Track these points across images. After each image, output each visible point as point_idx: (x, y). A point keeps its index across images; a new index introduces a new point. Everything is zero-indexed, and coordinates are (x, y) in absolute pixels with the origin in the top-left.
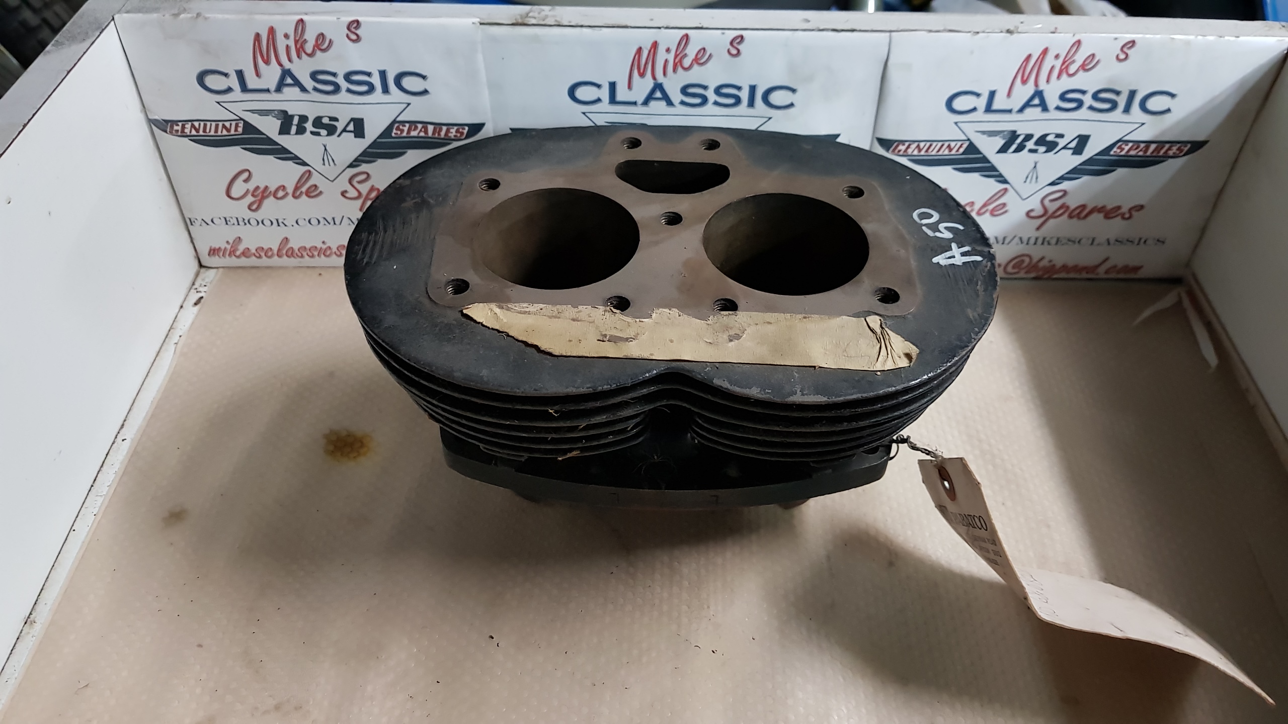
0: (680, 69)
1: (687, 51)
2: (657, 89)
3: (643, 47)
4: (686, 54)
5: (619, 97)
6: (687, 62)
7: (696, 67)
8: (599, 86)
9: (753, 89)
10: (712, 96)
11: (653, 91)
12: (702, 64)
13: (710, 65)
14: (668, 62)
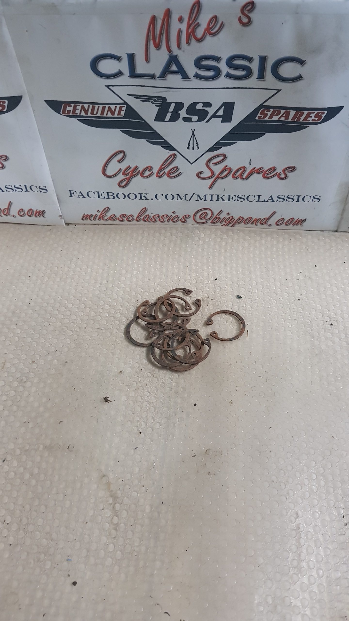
0: (193, 41)
1: (200, 20)
2: (173, 62)
3: (155, 15)
4: (198, 23)
5: (139, 70)
6: (200, 32)
7: (208, 38)
8: (118, 59)
9: (263, 60)
10: (224, 68)
11: (168, 65)
12: (213, 35)
13: (221, 35)
14: (181, 32)
